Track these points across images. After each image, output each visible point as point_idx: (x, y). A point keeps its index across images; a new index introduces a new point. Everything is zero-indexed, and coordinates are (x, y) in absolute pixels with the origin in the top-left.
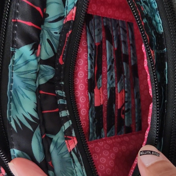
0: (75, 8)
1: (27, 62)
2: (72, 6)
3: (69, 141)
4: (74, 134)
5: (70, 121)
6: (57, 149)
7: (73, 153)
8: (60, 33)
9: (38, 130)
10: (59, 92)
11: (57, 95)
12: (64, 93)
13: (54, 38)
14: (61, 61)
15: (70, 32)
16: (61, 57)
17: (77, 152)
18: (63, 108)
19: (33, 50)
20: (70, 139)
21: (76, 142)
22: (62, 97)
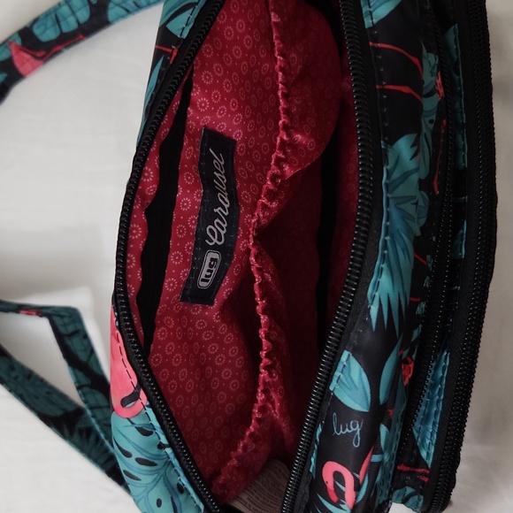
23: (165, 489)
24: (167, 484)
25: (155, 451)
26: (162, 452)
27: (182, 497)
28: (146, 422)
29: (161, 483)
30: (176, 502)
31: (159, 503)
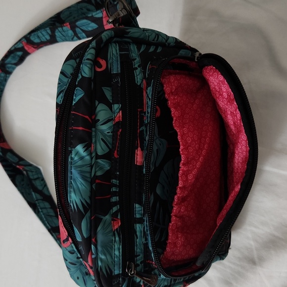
0: (121, 112)
1: (82, 158)
2: (118, 111)
3: (115, 222)
4: (119, 217)
5: (118, 206)
6: (103, 229)
7: (116, 232)
8: (111, 132)
9: (88, 214)
10: (114, 181)
11: (112, 183)
12: (118, 181)
13: (107, 137)
14: (116, 155)
15: (120, 130)
16: (116, 152)
17: (120, 231)
18: (115, 194)
19: (86, 148)
20: (116, 220)
21: (120, 224)
22: (115, 186)
23: (80, 273)
24: (81, 271)
25: (76, 260)
26: (79, 260)
27: (87, 277)
28: (72, 249)
29: (78, 271)
30: (85, 279)
31: (78, 278)
